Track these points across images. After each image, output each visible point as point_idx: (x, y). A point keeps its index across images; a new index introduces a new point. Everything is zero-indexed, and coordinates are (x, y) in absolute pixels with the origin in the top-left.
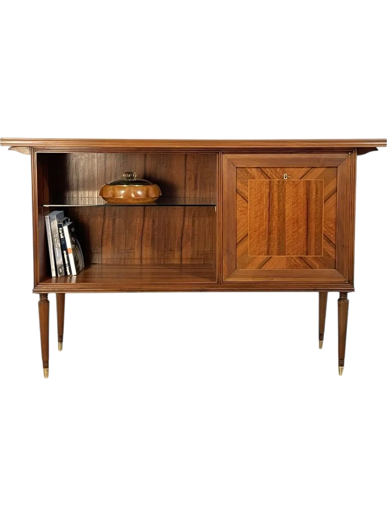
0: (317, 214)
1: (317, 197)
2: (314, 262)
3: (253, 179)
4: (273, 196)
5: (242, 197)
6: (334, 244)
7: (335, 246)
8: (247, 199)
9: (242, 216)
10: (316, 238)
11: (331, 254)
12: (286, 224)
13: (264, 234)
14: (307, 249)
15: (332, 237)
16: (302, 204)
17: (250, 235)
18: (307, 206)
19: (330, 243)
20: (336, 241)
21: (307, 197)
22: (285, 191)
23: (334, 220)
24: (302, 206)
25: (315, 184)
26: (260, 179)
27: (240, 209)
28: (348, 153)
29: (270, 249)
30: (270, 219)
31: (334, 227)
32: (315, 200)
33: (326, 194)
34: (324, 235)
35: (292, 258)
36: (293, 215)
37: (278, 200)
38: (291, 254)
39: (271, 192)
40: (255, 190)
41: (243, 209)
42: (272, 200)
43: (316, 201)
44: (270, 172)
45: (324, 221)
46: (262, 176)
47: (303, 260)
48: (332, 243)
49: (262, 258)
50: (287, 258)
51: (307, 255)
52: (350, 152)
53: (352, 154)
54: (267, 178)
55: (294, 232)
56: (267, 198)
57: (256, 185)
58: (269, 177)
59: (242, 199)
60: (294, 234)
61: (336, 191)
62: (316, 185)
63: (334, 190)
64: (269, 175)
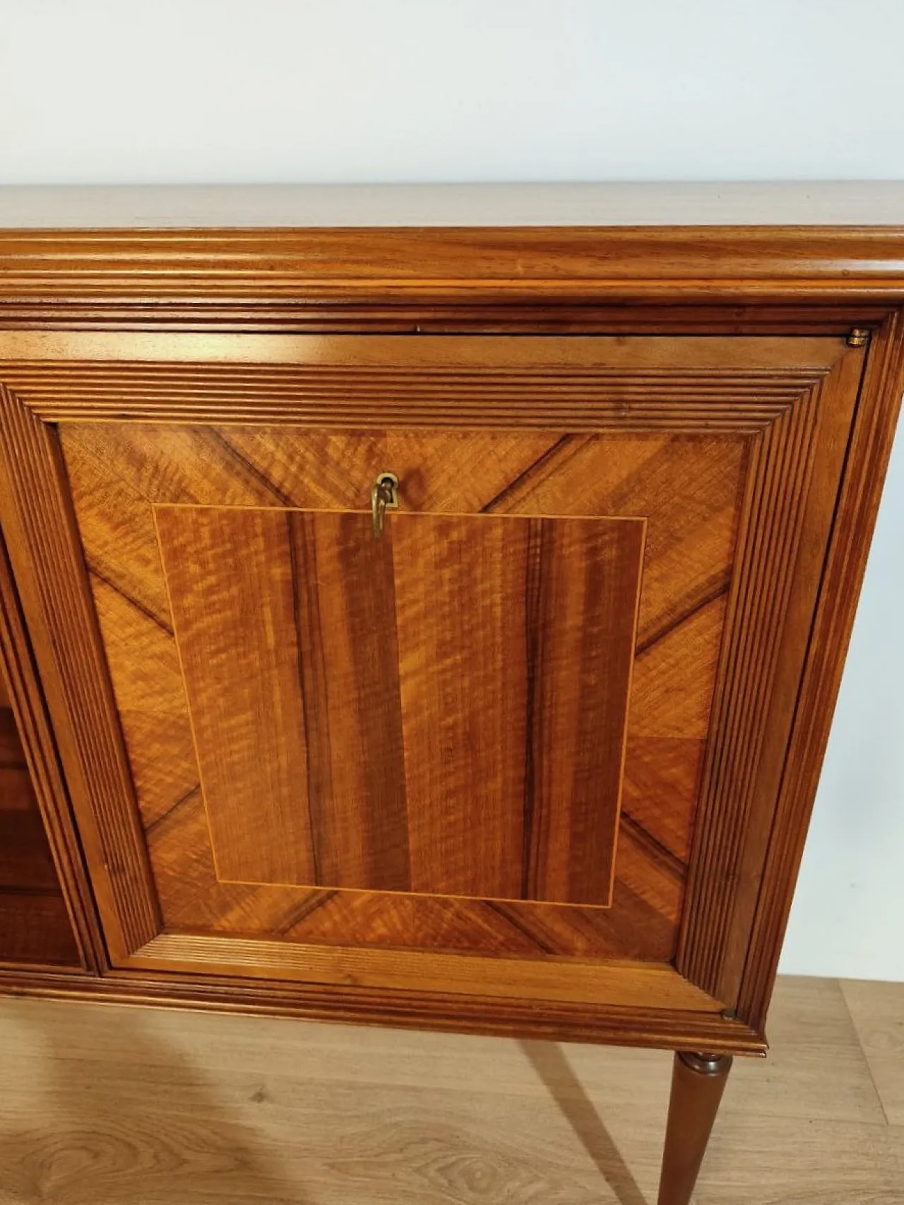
0: (591, 715)
1: (591, 620)
2: (559, 927)
3: (176, 499)
4: (314, 602)
5: (133, 602)
6: (677, 860)
7: (688, 868)
8: (163, 617)
9: (150, 701)
10: (581, 827)
11: (656, 903)
12: (406, 755)
13: (285, 791)
14: (526, 872)
15: (673, 830)
16: (500, 657)
17: (210, 792)
18: (532, 669)
19: (656, 857)
20: (691, 846)
21: (527, 622)
22: (390, 580)
23: (694, 751)
24: (499, 665)
25: (585, 547)
26: (221, 502)
27: (130, 665)
28: (849, 335)
29: (326, 863)
30: (312, 724)
31: (689, 784)
32: (579, 635)
33: (656, 609)
34: (624, 815)
35: (446, 904)
36: (448, 711)
37: (352, 630)
38: (442, 885)
39: (303, 580)
40: (203, 564)
41: (150, 666)
42: (316, 625)
43: (587, 642)
44: (280, 456)
45: (629, 751)
46: (236, 485)
47: (506, 915)
48: (669, 854)
49: (287, 894)
50: (421, 902)
51: (524, 897)
52: (862, 325)
53: (875, 339)
54: (270, 495)
55: (450, 794)
56: (281, 612)
57: (207, 541)
58: (278, 491)
59: (132, 613)
60: (452, 802)
61: (726, 589)
62: (593, 552)
63: (712, 581)
64: (276, 475)
